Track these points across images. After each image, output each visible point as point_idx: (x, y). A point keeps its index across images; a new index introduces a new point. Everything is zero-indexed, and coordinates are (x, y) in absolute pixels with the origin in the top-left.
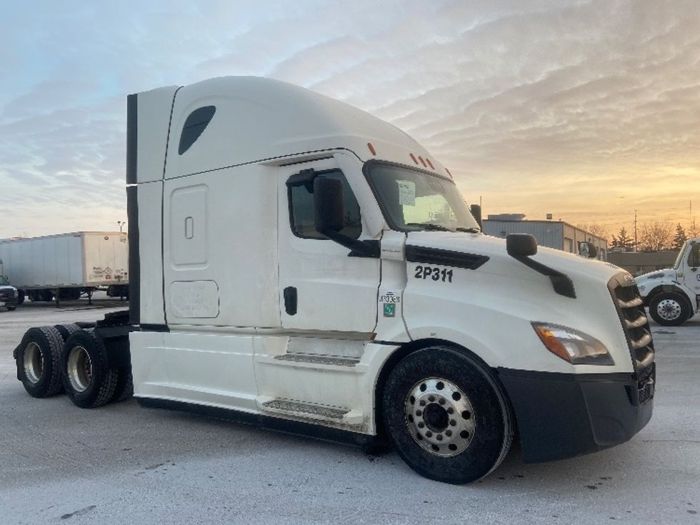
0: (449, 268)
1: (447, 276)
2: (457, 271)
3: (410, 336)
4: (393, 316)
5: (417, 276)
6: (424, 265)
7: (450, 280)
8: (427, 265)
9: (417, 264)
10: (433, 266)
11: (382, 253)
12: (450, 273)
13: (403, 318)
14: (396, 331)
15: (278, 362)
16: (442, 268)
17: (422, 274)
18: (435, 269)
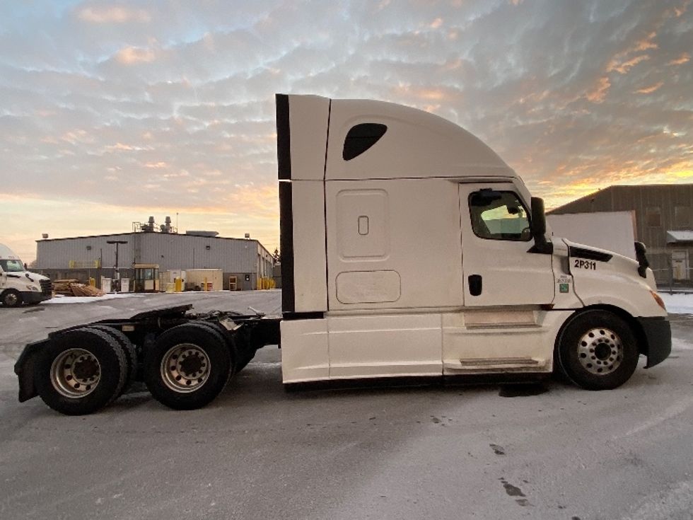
0: (593, 261)
1: (593, 266)
2: (598, 263)
3: (583, 303)
4: (567, 292)
5: (576, 266)
6: (580, 259)
7: (595, 269)
8: (582, 259)
9: (576, 259)
10: (585, 260)
11: (554, 250)
12: (594, 264)
13: (575, 292)
14: (570, 302)
15: (470, 331)
16: (590, 261)
17: (579, 265)
18: (587, 262)
